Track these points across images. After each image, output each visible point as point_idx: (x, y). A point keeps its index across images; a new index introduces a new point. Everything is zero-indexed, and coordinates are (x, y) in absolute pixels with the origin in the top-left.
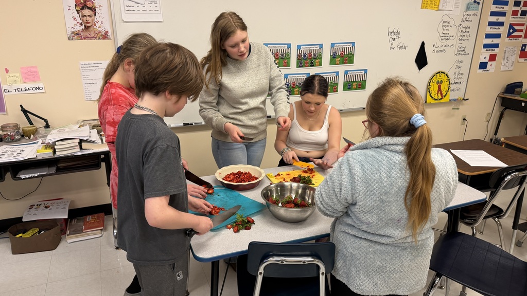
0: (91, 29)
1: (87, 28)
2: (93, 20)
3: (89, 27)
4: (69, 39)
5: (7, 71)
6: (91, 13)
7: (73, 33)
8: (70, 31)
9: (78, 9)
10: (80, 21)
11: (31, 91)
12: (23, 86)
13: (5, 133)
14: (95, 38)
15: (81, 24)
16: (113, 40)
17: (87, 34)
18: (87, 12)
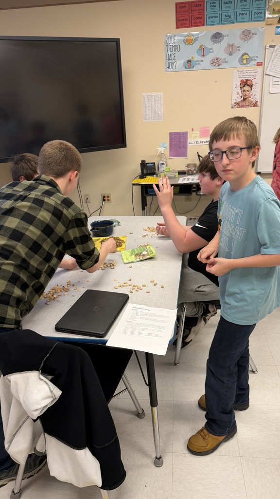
0: (247, 100)
1: (244, 99)
2: (249, 94)
3: (246, 99)
4: (232, 108)
5: (193, 130)
6: (249, 88)
7: (235, 103)
8: (234, 101)
9: (242, 86)
10: (241, 95)
11: (203, 143)
12: (199, 140)
13: (189, 169)
14: (248, 106)
15: (242, 97)
16: (259, 108)
17: (244, 104)
18: (247, 88)
